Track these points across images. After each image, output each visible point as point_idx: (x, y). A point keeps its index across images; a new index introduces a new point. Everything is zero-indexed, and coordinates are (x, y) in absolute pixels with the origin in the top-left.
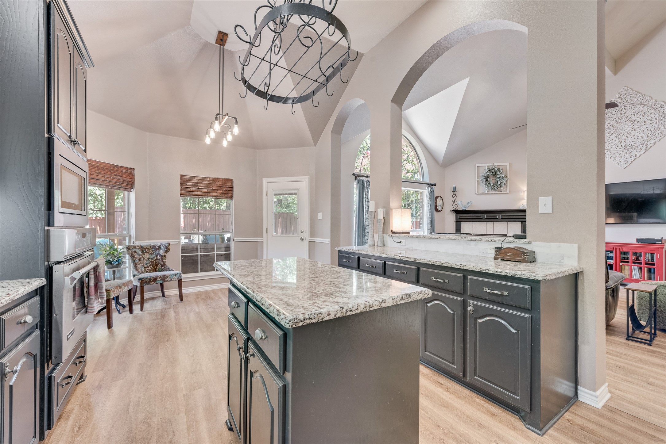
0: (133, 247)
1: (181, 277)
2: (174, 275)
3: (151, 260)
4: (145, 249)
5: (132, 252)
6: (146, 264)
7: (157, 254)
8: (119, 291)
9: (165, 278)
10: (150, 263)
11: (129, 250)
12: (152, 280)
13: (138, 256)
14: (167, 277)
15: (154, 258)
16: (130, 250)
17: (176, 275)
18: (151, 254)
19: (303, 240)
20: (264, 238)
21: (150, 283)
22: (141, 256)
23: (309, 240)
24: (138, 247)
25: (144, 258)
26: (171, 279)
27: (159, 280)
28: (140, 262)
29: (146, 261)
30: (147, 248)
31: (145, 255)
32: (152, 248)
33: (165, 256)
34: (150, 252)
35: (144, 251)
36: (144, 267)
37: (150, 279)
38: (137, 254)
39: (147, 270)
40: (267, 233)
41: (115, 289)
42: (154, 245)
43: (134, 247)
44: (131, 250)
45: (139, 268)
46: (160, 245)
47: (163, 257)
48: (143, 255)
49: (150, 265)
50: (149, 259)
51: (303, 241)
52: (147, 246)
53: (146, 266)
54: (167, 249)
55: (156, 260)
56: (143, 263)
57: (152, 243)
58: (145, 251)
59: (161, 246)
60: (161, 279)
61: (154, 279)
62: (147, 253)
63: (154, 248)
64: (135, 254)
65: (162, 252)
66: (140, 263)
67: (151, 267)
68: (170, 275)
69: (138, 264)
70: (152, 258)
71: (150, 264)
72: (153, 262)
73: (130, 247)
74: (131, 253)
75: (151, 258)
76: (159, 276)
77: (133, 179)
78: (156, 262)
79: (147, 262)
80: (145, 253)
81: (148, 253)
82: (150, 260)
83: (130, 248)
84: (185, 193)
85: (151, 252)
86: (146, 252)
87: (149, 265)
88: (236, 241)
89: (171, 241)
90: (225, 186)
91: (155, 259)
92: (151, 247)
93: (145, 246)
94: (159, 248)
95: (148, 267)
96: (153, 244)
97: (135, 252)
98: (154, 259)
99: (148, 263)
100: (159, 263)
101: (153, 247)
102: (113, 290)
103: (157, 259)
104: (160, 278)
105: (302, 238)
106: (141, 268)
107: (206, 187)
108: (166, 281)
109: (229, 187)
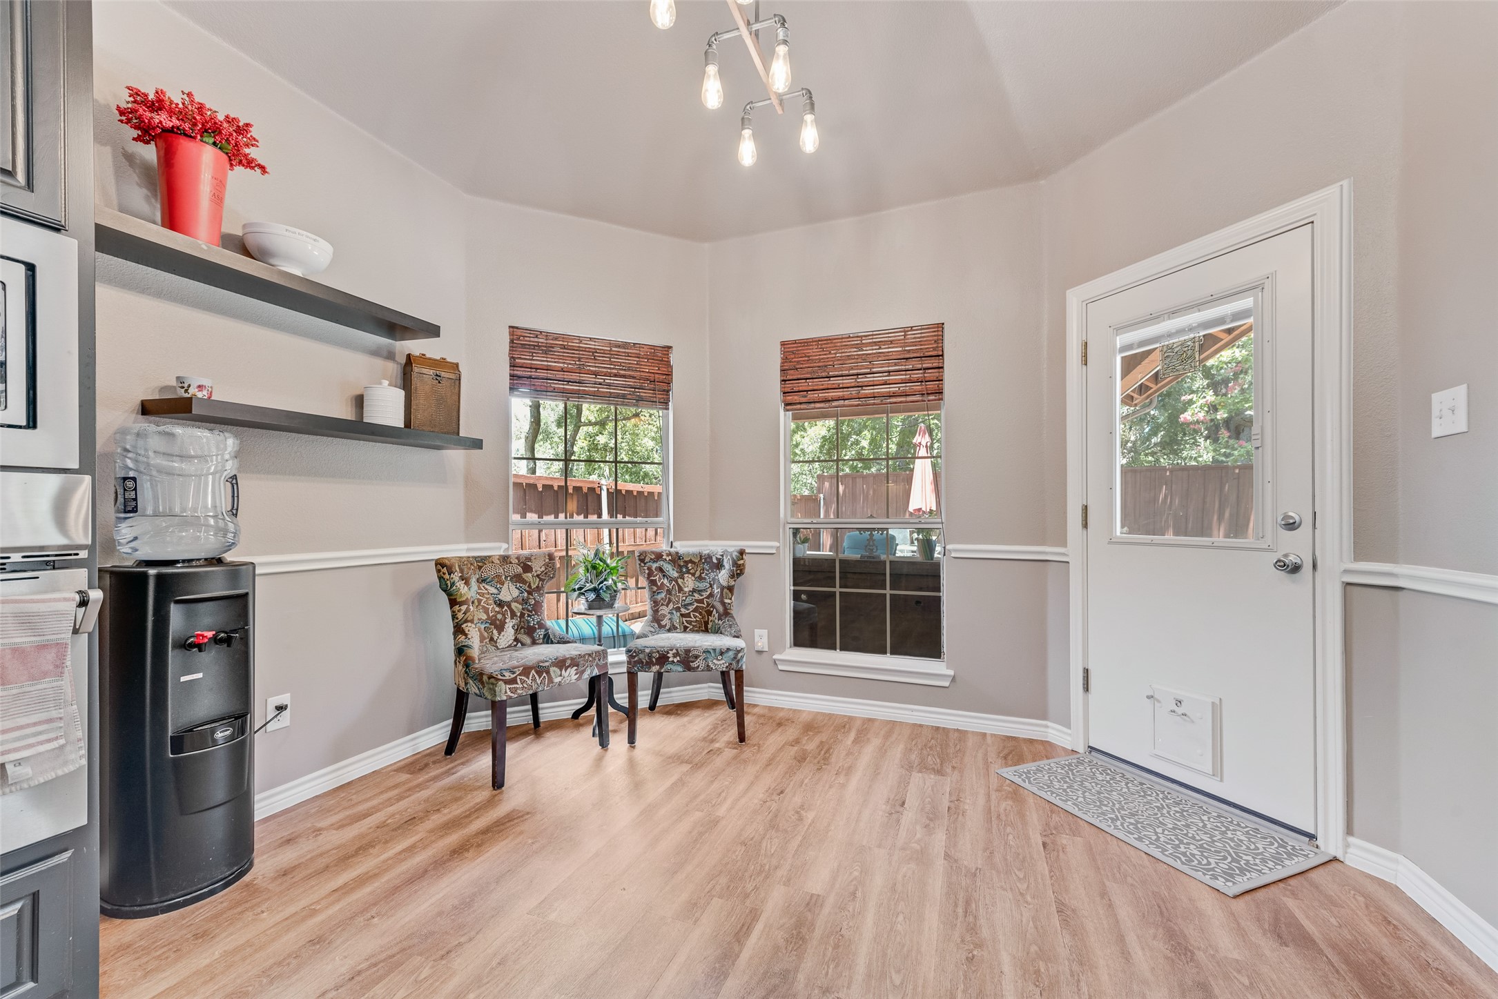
0: (653, 557)
1: (738, 662)
2: (718, 651)
3: (697, 596)
4: (687, 562)
5: (649, 569)
6: (685, 606)
7: (714, 579)
8: (534, 680)
9: (691, 659)
10: (696, 604)
11: (643, 565)
12: (654, 660)
13: (666, 581)
14: (697, 657)
15: (705, 590)
16: (645, 564)
17: (722, 653)
18: (700, 579)
19: (1296, 569)
20: (1072, 551)
21: (650, 668)
22: (674, 582)
23: (1346, 571)
24: (670, 557)
25: (680, 589)
26: (708, 666)
27: (673, 661)
28: (669, 598)
29: (684, 598)
30: (691, 561)
31: (686, 580)
32: (703, 561)
33: (731, 589)
34: (698, 574)
35: (684, 570)
36: (678, 614)
37: (650, 655)
38: (664, 576)
39: (686, 624)
40: (1085, 525)
41: (520, 675)
42: (708, 555)
43: (659, 556)
44: (647, 565)
45: (664, 616)
46: (722, 556)
47: (725, 590)
48: (680, 581)
49: (695, 610)
50: (694, 591)
51: (1297, 575)
52: (694, 554)
53: (683, 611)
54: (735, 568)
55: (708, 597)
56: (678, 602)
57: (705, 548)
58: (687, 568)
59: (724, 557)
60: (678, 658)
61: (659, 657)
62: (690, 576)
63: (708, 563)
64: (657, 577)
65: (723, 576)
66: (670, 601)
67: (695, 617)
68: (704, 652)
69: (662, 605)
70: (701, 591)
71: (694, 607)
72: (701, 601)
73: (645, 557)
74: (647, 571)
75: (699, 591)
76: (674, 651)
77: (670, 374)
78: (708, 605)
79: (688, 601)
80: (686, 575)
81: (693, 575)
82: (695, 594)
83: (644, 560)
84: (796, 398)
85: (701, 574)
86: (688, 572)
87: (691, 608)
88: (953, 555)
89: (750, 545)
90: (912, 356)
91: (708, 593)
92: (701, 559)
93: (688, 554)
94: (719, 566)
95: (688, 615)
96: (707, 552)
97: (660, 569)
98: (705, 594)
99: (691, 604)
100: (713, 607)
101: (706, 559)
102: (508, 675)
103: (711, 595)
104: (675, 656)
105: (1293, 559)
106: (669, 616)
107: (852, 369)
108: (694, 668)
109: (927, 354)
